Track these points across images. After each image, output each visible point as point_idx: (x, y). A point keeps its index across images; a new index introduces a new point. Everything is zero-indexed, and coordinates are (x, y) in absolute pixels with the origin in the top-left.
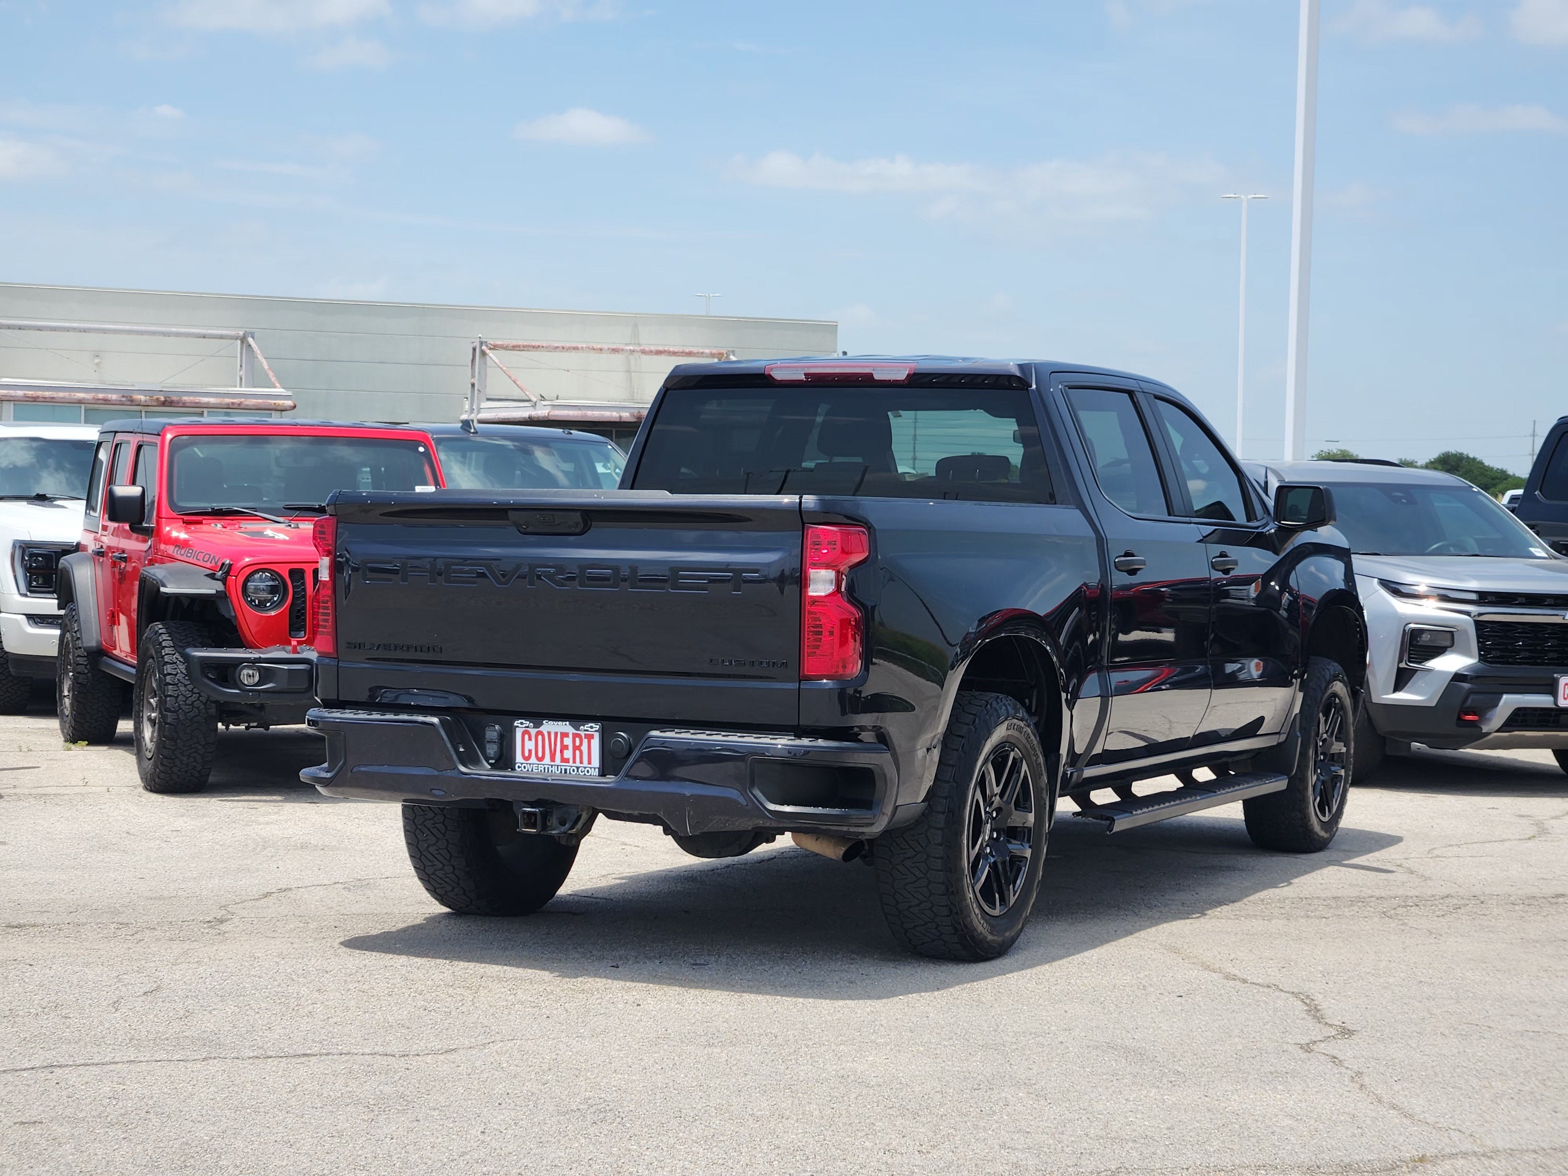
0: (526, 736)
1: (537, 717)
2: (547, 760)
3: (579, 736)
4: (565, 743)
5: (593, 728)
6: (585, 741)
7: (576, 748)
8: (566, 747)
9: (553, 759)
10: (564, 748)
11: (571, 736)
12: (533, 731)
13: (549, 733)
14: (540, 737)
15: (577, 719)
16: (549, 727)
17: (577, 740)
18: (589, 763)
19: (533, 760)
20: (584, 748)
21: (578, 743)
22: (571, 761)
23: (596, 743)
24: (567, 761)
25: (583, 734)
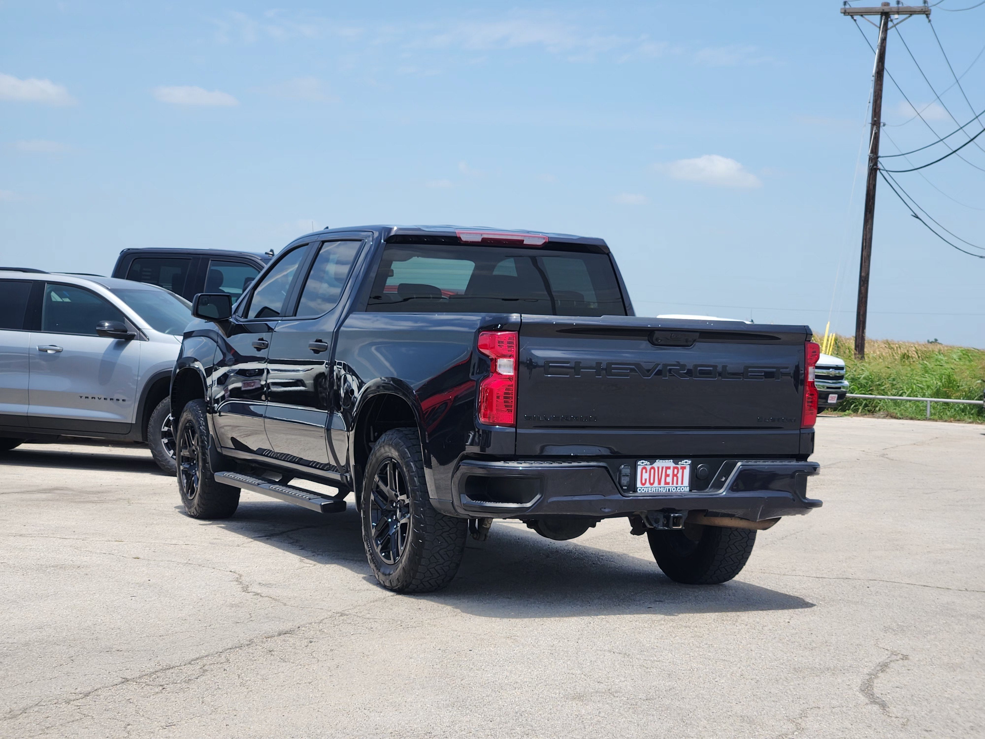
0: (644, 471)
1: (652, 458)
2: (656, 484)
3: (677, 468)
4: (668, 473)
5: (687, 463)
6: (681, 471)
7: (674, 475)
8: (668, 476)
9: (659, 483)
10: (667, 475)
11: (672, 468)
12: (648, 467)
13: (658, 468)
14: (652, 471)
15: (677, 458)
16: (659, 464)
17: (676, 471)
18: (682, 484)
19: (647, 485)
20: (680, 475)
21: (676, 472)
22: (671, 483)
23: (687, 472)
24: (668, 484)
25: (679, 466)
